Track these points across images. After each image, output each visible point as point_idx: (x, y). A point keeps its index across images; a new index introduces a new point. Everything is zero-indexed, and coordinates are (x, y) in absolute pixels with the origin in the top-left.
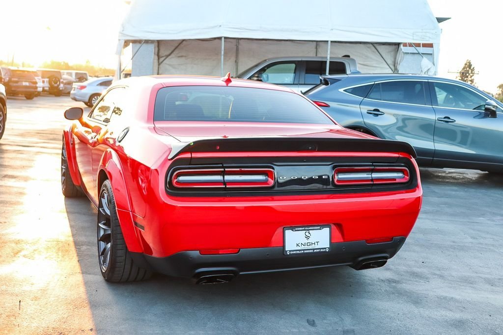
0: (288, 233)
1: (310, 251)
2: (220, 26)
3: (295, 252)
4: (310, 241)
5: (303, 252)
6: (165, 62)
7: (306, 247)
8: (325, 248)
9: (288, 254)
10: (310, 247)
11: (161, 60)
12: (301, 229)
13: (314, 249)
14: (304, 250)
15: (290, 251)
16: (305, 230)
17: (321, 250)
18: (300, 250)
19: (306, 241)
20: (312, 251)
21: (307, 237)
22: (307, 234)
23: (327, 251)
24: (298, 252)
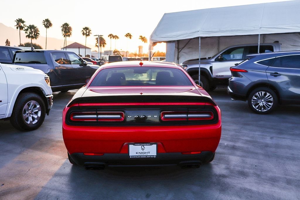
0: (131, 147)
1: (144, 157)
2: (198, 31)
3: (135, 157)
4: (144, 151)
5: (140, 157)
6: (182, 51)
7: (142, 155)
8: (154, 156)
9: (131, 157)
10: (145, 155)
12: (138, 144)
13: (146, 156)
14: (140, 156)
15: (132, 156)
16: (141, 145)
17: (151, 157)
18: (138, 156)
19: (142, 151)
20: (145, 157)
21: (143, 149)
22: (143, 147)
23: (155, 157)
24: (137, 157)
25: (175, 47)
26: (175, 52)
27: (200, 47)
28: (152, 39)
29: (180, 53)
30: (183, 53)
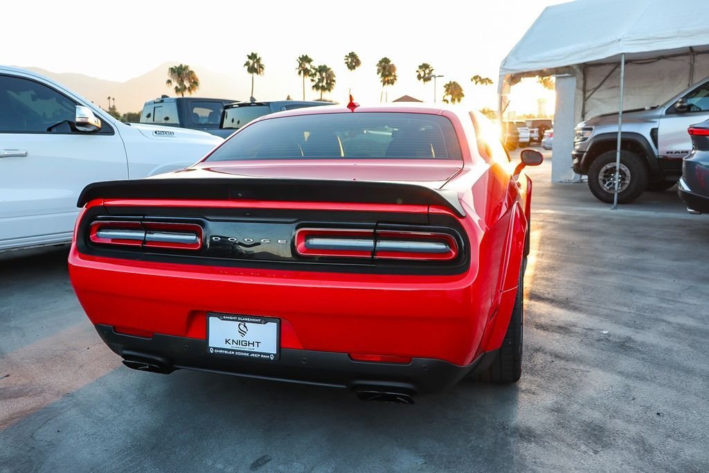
0: (214, 322)
1: (245, 354)
2: (619, 40)
3: (221, 351)
4: (247, 338)
5: (233, 353)
6: (592, 96)
7: (240, 347)
8: (269, 354)
9: (212, 352)
10: (247, 348)
11: (587, 95)
12: (231, 318)
13: (250, 353)
14: (235, 351)
15: (214, 348)
16: (237, 320)
17: (262, 356)
18: (229, 350)
19: (238, 337)
20: (248, 354)
21: (242, 333)
22: (242, 327)
23: (272, 359)
24: (226, 352)
25: (577, 87)
26: (576, 99)
27: (622, 81)
28: (505, 67)
29: (588, 102)
30: (595, 101)
